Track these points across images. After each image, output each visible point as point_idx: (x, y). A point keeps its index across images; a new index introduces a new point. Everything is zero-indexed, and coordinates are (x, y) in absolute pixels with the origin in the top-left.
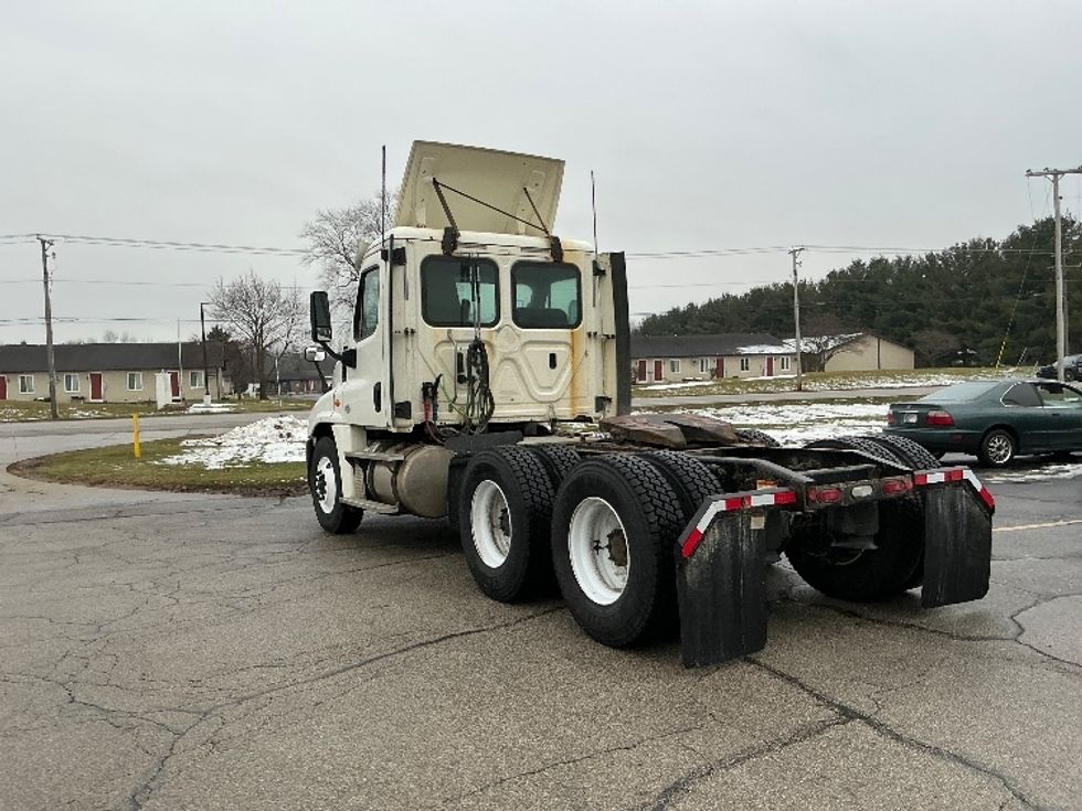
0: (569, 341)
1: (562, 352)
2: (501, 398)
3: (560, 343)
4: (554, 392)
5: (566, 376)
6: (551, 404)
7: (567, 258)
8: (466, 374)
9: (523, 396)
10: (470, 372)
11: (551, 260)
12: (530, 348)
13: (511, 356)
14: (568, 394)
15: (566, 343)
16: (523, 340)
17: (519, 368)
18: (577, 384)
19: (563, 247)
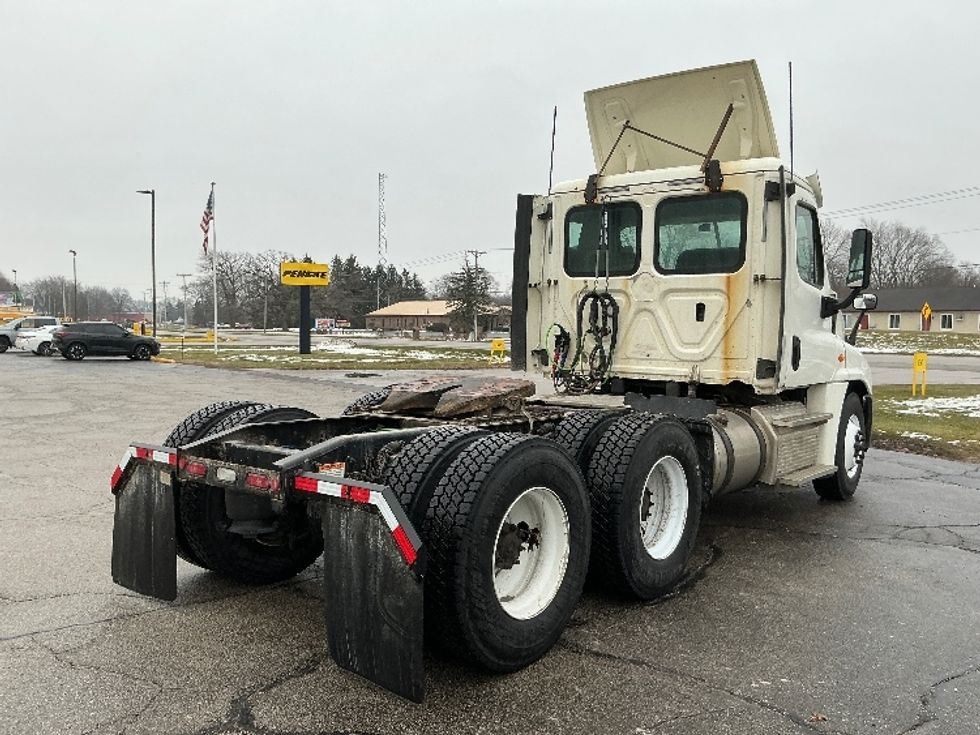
0: (724, 288)
1: (714, 303)
2: (634, 352)
3: (711, 290)
4: (702, 350)
5: (718, 330)
6: (695, 363)
7: (728, 185)
8: (600, 324)
9: (661, 351)
10: (605, 324)
11: (707, 190)
12: (672, 298)
13: (647, 306)
14: (719, 354)
15: (721, 291)
16: (663, 287)
17: (657, 320)
18: (733, 342)
19: (722, 173)
